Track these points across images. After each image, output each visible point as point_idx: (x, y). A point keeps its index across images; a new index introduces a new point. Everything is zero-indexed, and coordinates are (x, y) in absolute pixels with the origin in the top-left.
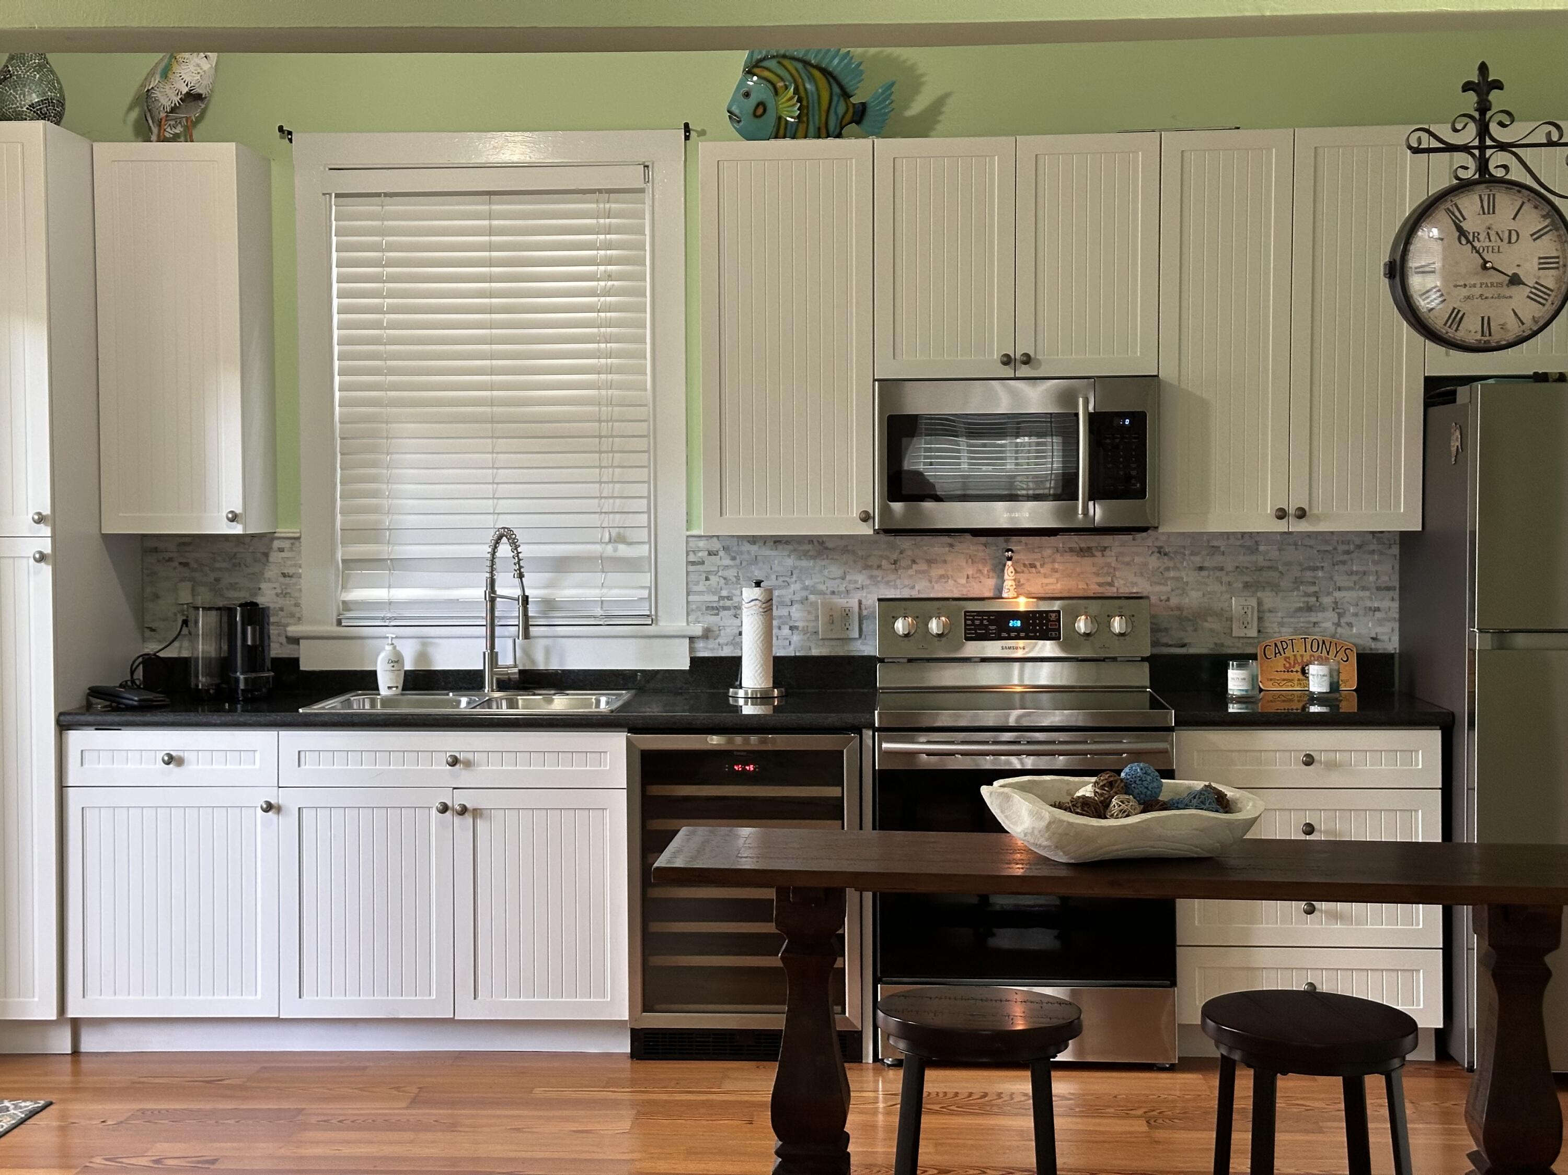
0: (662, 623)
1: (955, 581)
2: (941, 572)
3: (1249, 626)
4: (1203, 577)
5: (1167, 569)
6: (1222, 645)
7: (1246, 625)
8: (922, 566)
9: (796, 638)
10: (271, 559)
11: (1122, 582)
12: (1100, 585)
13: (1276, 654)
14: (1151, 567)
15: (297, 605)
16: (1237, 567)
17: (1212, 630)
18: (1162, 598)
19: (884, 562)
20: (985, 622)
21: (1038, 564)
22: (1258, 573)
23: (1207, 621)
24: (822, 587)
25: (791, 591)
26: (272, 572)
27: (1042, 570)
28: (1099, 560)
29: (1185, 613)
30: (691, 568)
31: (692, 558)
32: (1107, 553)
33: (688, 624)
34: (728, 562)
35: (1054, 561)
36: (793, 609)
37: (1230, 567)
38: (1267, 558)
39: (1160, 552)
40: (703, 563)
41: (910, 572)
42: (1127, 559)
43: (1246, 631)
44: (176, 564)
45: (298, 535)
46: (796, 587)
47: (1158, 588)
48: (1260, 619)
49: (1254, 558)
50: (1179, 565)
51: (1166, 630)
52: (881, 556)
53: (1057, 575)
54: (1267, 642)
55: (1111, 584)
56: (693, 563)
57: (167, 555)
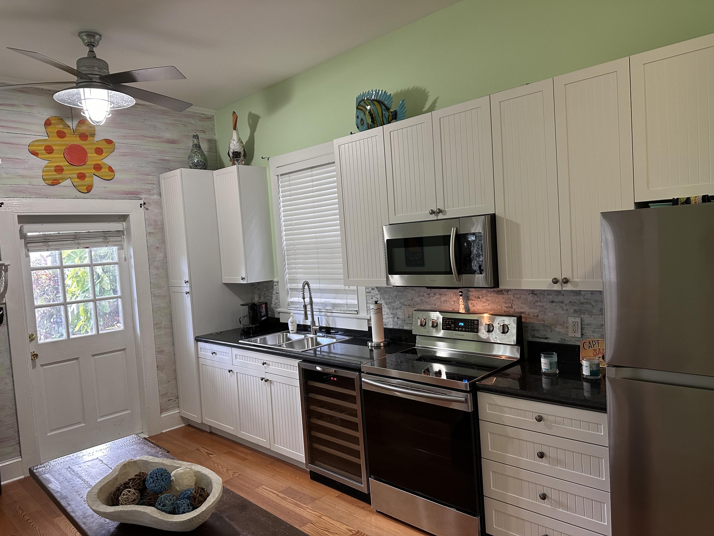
0: (360, 313)
1: (450, 303)
2: (445, 299)
3: (576, 332)
4: (554, 306)
5: (537, 301)
6: (565, 340)
7: (575, 331)
8: (438, 296)
9: (399, 322)
10: (274, 288)
11: (516, 307)
12: (506, 307)
13: (589, 347)
14: (529, 300)
15: (279, 302)
16: (570, 302)
17: (560, 332)
18: (535, 315)
19: (425, 294)
20: (450, 323)
21: (481, 297)
22: (581, 305)
23: (556, 327)
24: (406, 303)
25: (396, 304)
26: (274, 292)
27: (482, 300)
28: (506, 296)
29: (546, 323)
30: (367, 294)
31: (367, 291)
32: (509, 293)
33: (367, 314)
34: (377, 292)
35: (487, 296)
36: (397, 311)
37: (566, 302)
38: (585, 298)
39: (532, 293)
40: (370, 293)
41: (434, 298)
42: (518, 296)
43: (575, 334)
44: (257, 289)
45: (277, 281)
46: (398, 302)
47: (533, 311)
48: (582, 328)
49: (578, 298)
50: (542, 300)
51: (538, 330)
52: (424, 292)
53: (488, 302)
54: (585, 341)
55: (512, 307)
56: (368, 292)
57: (255, 286)
